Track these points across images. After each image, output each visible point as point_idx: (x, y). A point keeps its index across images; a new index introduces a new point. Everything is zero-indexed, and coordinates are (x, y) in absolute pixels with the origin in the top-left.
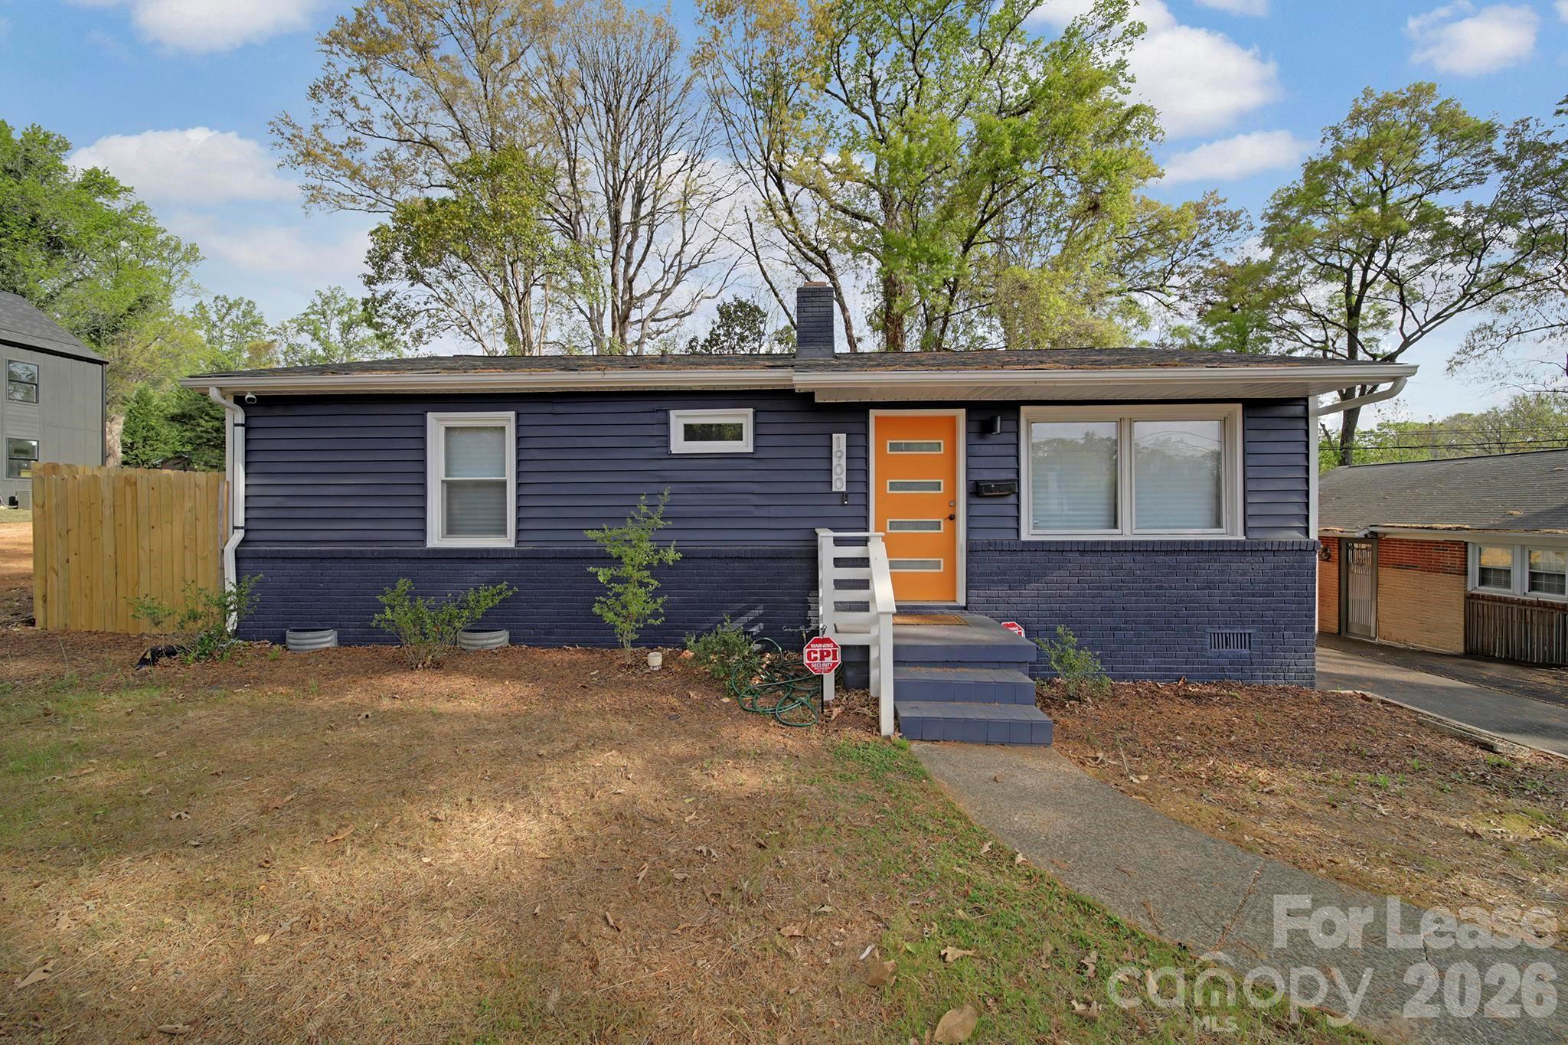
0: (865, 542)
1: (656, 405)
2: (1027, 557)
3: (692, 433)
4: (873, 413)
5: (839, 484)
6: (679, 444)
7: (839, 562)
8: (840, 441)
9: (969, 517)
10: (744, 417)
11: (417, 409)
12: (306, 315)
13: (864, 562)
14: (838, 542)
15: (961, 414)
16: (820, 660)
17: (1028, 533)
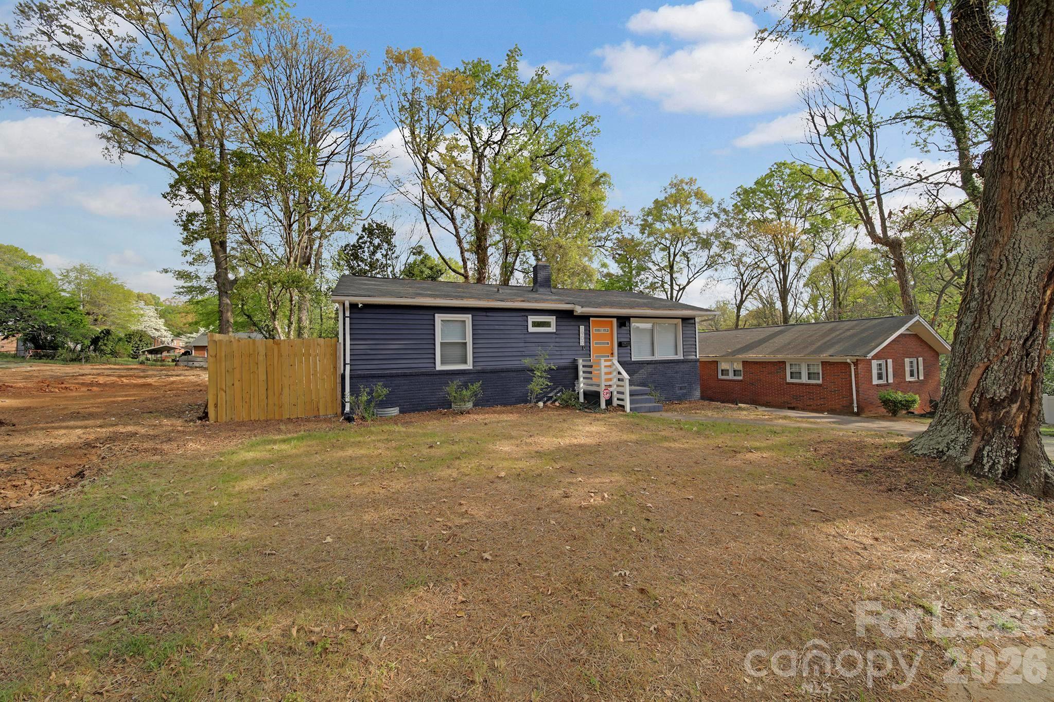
1: (523, 314)
2: (634, 365)
3: (536, 324)
4: (591, 319)
5: (582, 343)
6: (531, 329)
7: (584, 366)
8: (582, 328)
9: (618, 353)
10: (552, 319)
11: (431, 312)
14: (605, 361)
15: (615, 320)
17: (634, 358)
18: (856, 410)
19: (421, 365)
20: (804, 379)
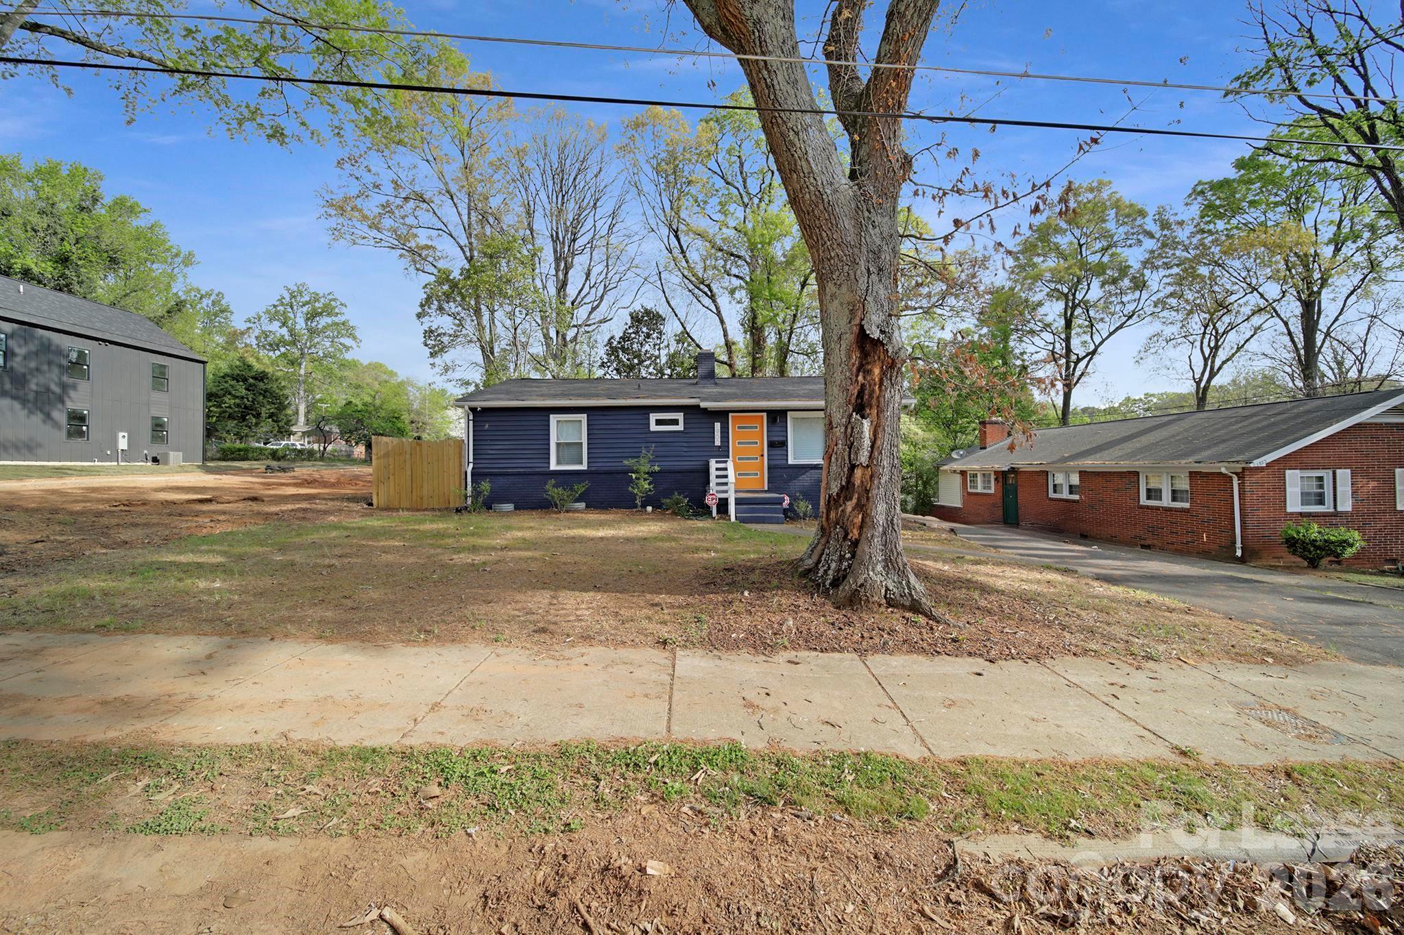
0: (726, 462)
1: (643, 411)
2: (791, 470)
3: (659, 422)
4: (730, 415)
5: (718, 442)
6: (654, 428)
7: (717, 469)
8: (718, 426)
9: (768, 455)
10: (680, 416)
11: (546, 413)
12: (275, 306)
13: (726, 469)
14: (717, 462)
15: (764, 415)
16: (711, 501)
17: (791, 461)
18: (1239, 553)
19: (537, 466)
20: (1166, 501)
